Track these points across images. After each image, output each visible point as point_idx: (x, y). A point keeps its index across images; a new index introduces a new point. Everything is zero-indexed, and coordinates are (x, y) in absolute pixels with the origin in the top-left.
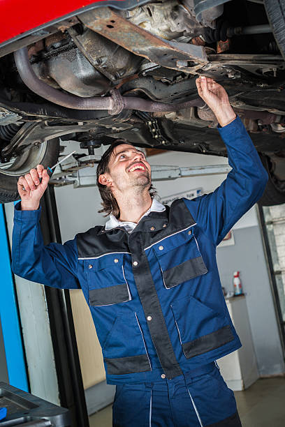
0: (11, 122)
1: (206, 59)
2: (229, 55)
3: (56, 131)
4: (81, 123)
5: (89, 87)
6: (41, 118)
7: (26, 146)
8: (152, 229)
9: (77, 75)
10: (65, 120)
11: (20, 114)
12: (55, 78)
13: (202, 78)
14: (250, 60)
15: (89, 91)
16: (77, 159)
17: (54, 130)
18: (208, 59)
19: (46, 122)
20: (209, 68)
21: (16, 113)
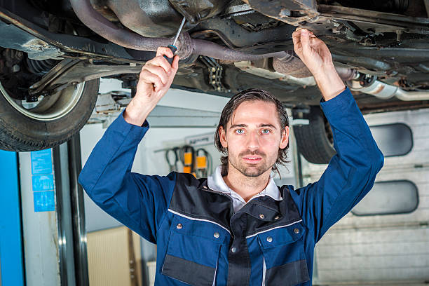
0: (48, 57)
1: (316, 10)
2: (347, 8)
3: (101, 70)
4: (133, 65)
5: (158, 26)
6: (87, 56)
7: (61, 85)
8: (262, 217)
9: (145, 10)
10: (116, 59)
11: (62, 50)
12: (114, 10)
13: (304, 31)
14: (373, 18)
15: (157, 31)
16: (116, 100)
17: (99, 69)
18: (319, 11)
19: (91, 60)
20: (316, 21)
21: (57, 47)
